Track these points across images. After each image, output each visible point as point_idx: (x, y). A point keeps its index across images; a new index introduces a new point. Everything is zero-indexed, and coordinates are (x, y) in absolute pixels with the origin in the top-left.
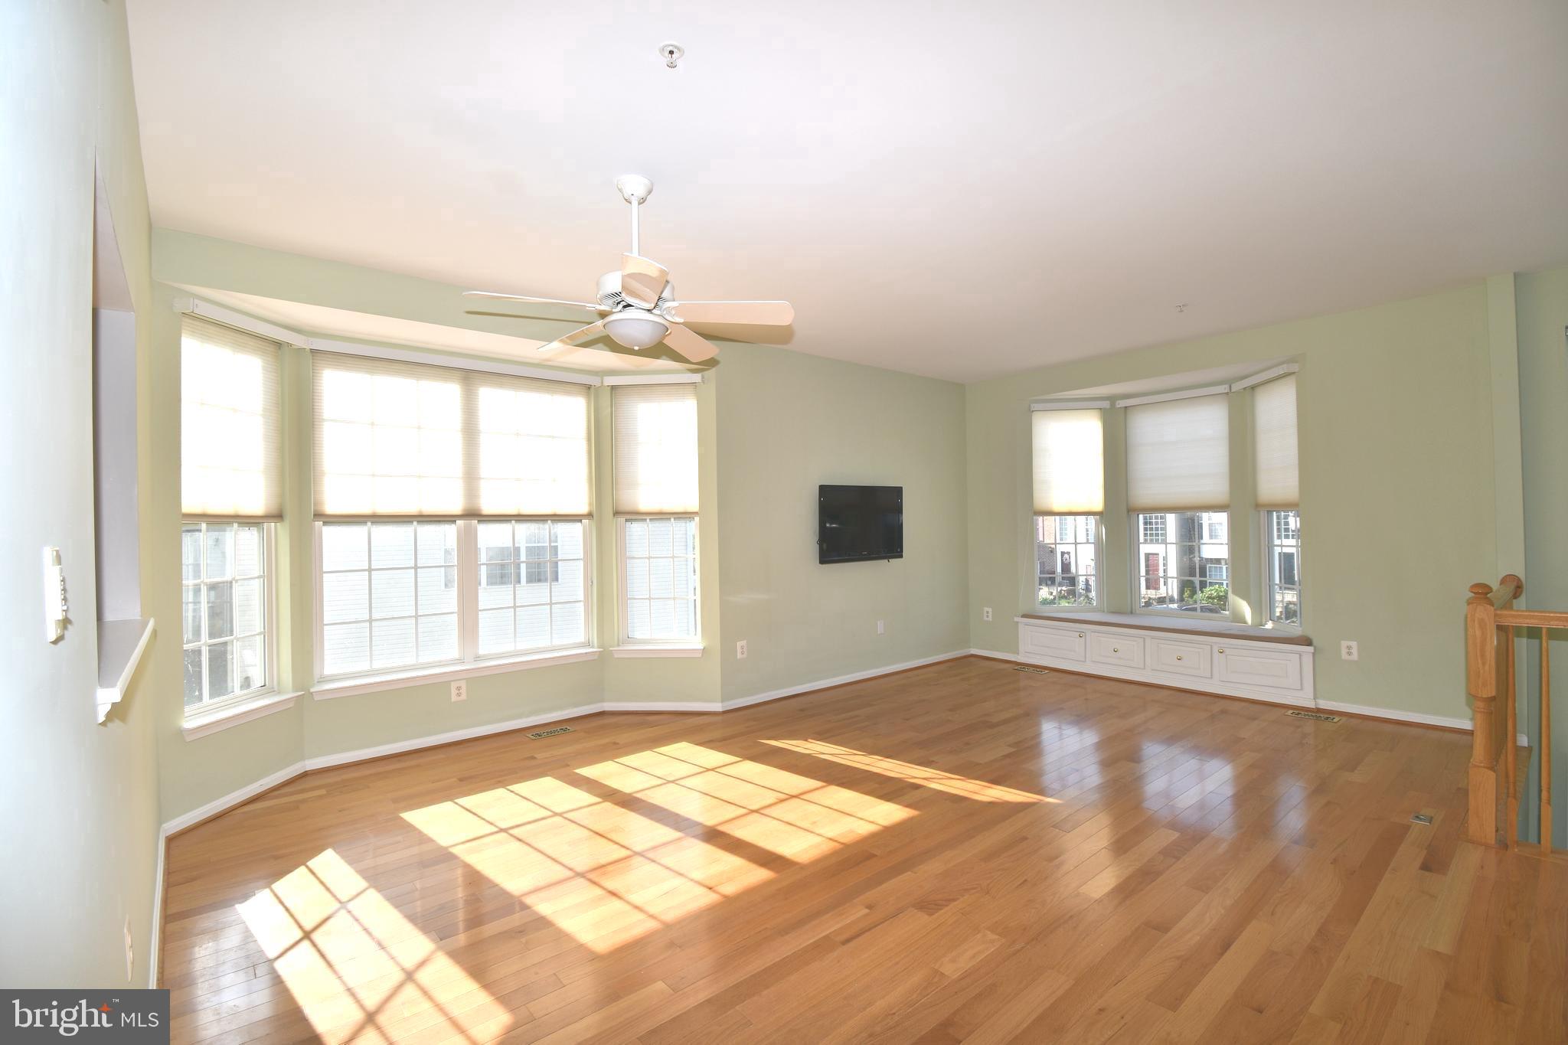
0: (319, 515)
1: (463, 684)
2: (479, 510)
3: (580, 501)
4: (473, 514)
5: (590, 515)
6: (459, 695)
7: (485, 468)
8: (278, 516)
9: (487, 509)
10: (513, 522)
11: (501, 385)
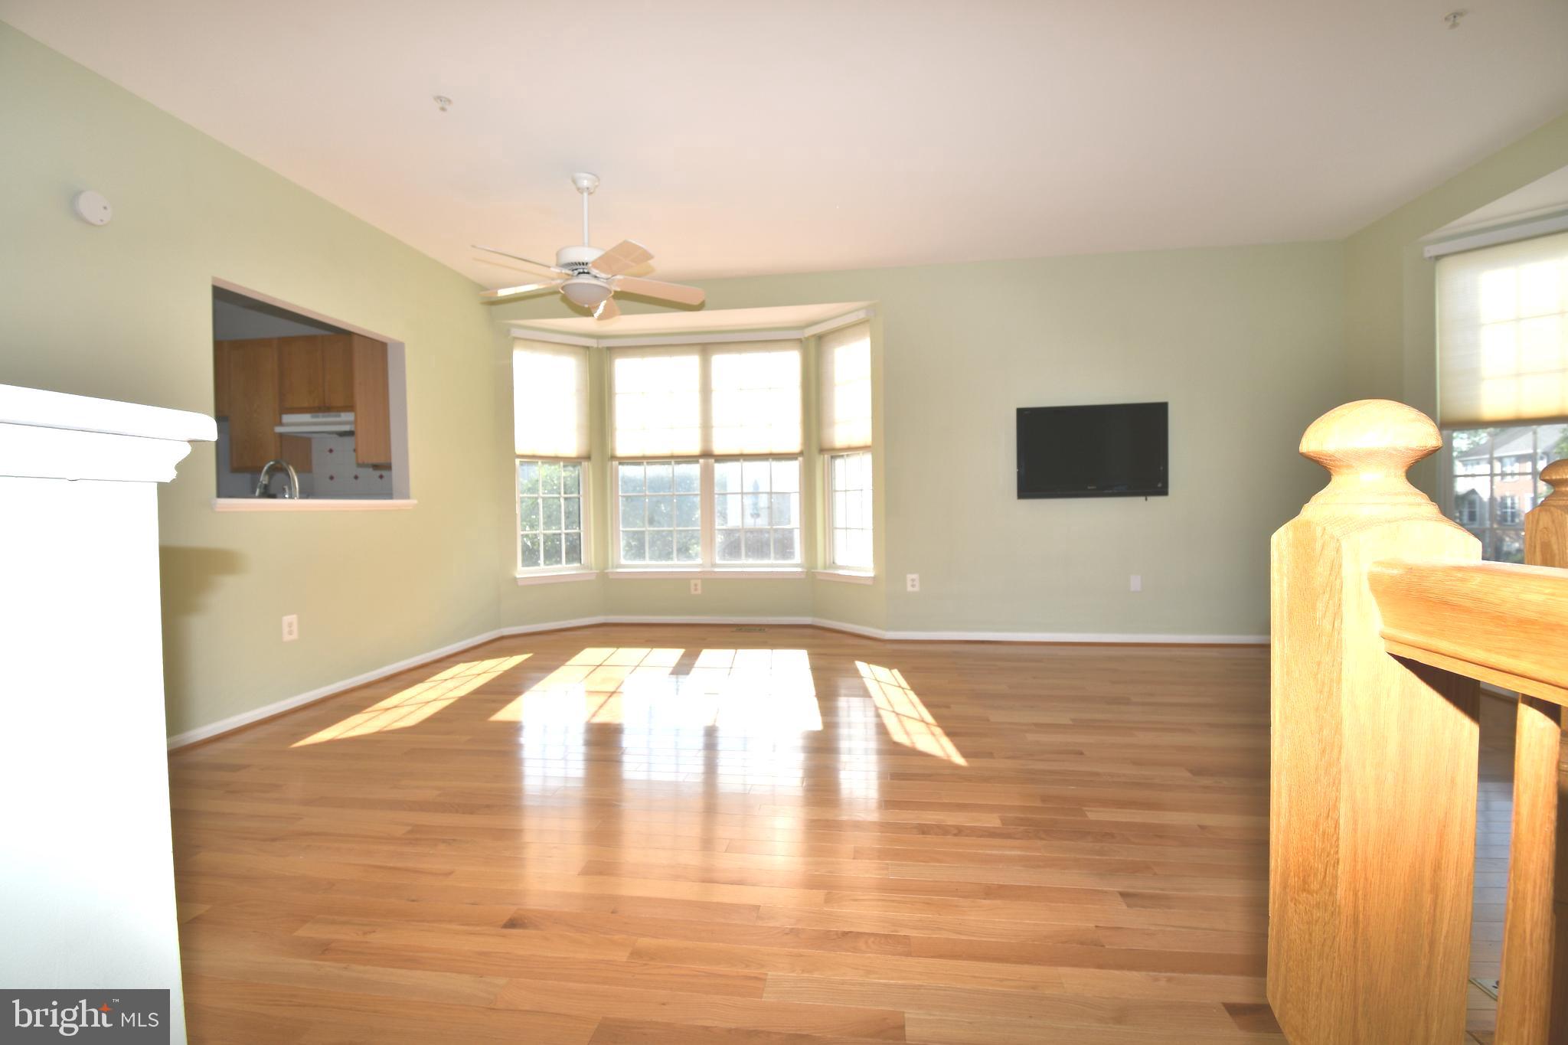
0: (613, 457)
1: (699, 582)
2: (712, 451)
3: (795, 444)
4: (707, 454)
5: (801, 453)
6: (696, 590)
7: (716, 420)
8: (588, 458)
9: (718, 449)
10: (742, 460)
11: (729, 351)
